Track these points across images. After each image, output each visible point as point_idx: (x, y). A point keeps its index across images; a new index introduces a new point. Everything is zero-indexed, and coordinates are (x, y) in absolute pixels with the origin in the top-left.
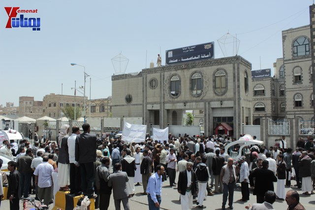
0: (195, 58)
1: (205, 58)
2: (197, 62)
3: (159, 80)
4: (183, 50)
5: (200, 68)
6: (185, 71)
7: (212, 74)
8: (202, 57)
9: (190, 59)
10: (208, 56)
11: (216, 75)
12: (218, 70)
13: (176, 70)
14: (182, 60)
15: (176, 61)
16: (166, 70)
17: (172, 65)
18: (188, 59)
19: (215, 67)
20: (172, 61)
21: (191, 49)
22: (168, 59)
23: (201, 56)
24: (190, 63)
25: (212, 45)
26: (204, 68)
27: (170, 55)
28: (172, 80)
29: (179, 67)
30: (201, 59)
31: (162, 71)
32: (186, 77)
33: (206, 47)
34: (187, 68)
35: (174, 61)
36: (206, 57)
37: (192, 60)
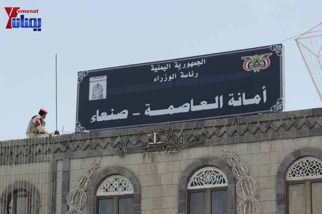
0: (204, 106)
1: (243, 109)
2: (211, 122)
3: (44, 189)
4: (155, 75)
5: (225, 148)
6: (162, 157)
7: (274, 172)
8: (233, 103)
9: (183, 109)
10: (256, 100)
11: (290, 178)
12: (298, 155)
13: (122, 154)
14: (149, 112)
15: (123, 115)
16: (80, 153)
17: (107, 132)
18: (171, 110)
19: (286, 146)
20: (104, 117)
21: (186, 71)
22: (86, 108)
23: (226, 100)
24: (182, 125)
25: (274, 55)
26: (242, 149)
27: (99, 89)
28: (101, 193)
29: (133, 140)
30: (227, 110)
31: (60, 155)
32: (164, 181)
33: (248, 65)
34: (171, 145)
35: (113, 117)
36: (247, 102)
37: (191, 115)
